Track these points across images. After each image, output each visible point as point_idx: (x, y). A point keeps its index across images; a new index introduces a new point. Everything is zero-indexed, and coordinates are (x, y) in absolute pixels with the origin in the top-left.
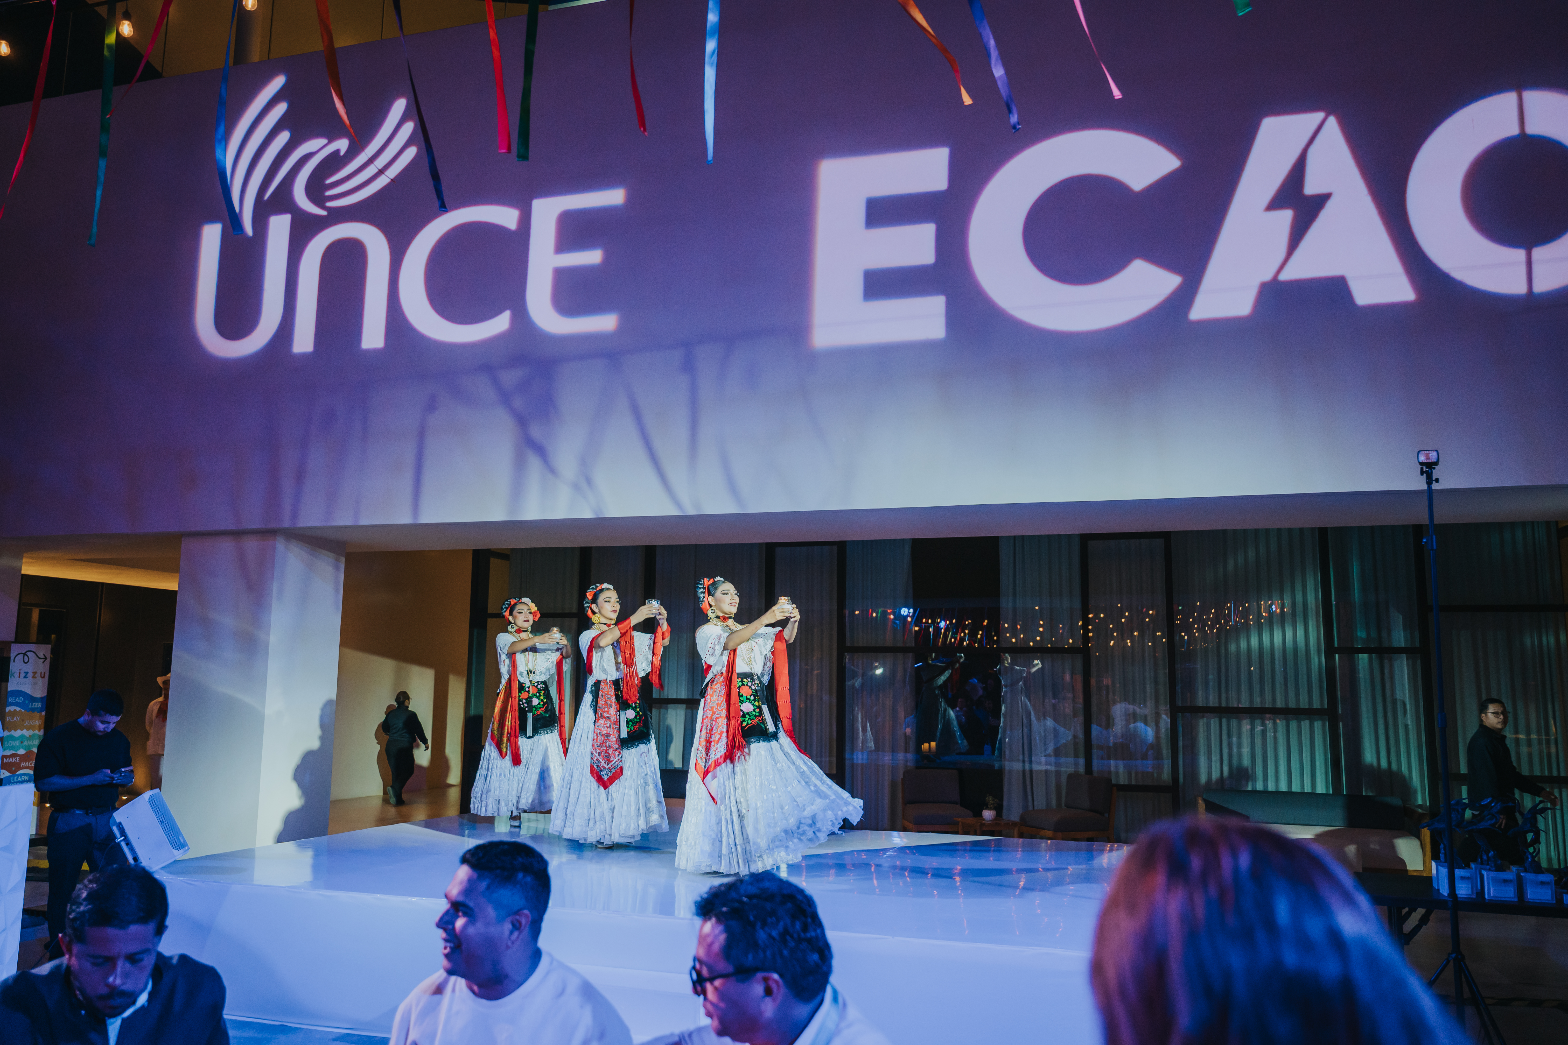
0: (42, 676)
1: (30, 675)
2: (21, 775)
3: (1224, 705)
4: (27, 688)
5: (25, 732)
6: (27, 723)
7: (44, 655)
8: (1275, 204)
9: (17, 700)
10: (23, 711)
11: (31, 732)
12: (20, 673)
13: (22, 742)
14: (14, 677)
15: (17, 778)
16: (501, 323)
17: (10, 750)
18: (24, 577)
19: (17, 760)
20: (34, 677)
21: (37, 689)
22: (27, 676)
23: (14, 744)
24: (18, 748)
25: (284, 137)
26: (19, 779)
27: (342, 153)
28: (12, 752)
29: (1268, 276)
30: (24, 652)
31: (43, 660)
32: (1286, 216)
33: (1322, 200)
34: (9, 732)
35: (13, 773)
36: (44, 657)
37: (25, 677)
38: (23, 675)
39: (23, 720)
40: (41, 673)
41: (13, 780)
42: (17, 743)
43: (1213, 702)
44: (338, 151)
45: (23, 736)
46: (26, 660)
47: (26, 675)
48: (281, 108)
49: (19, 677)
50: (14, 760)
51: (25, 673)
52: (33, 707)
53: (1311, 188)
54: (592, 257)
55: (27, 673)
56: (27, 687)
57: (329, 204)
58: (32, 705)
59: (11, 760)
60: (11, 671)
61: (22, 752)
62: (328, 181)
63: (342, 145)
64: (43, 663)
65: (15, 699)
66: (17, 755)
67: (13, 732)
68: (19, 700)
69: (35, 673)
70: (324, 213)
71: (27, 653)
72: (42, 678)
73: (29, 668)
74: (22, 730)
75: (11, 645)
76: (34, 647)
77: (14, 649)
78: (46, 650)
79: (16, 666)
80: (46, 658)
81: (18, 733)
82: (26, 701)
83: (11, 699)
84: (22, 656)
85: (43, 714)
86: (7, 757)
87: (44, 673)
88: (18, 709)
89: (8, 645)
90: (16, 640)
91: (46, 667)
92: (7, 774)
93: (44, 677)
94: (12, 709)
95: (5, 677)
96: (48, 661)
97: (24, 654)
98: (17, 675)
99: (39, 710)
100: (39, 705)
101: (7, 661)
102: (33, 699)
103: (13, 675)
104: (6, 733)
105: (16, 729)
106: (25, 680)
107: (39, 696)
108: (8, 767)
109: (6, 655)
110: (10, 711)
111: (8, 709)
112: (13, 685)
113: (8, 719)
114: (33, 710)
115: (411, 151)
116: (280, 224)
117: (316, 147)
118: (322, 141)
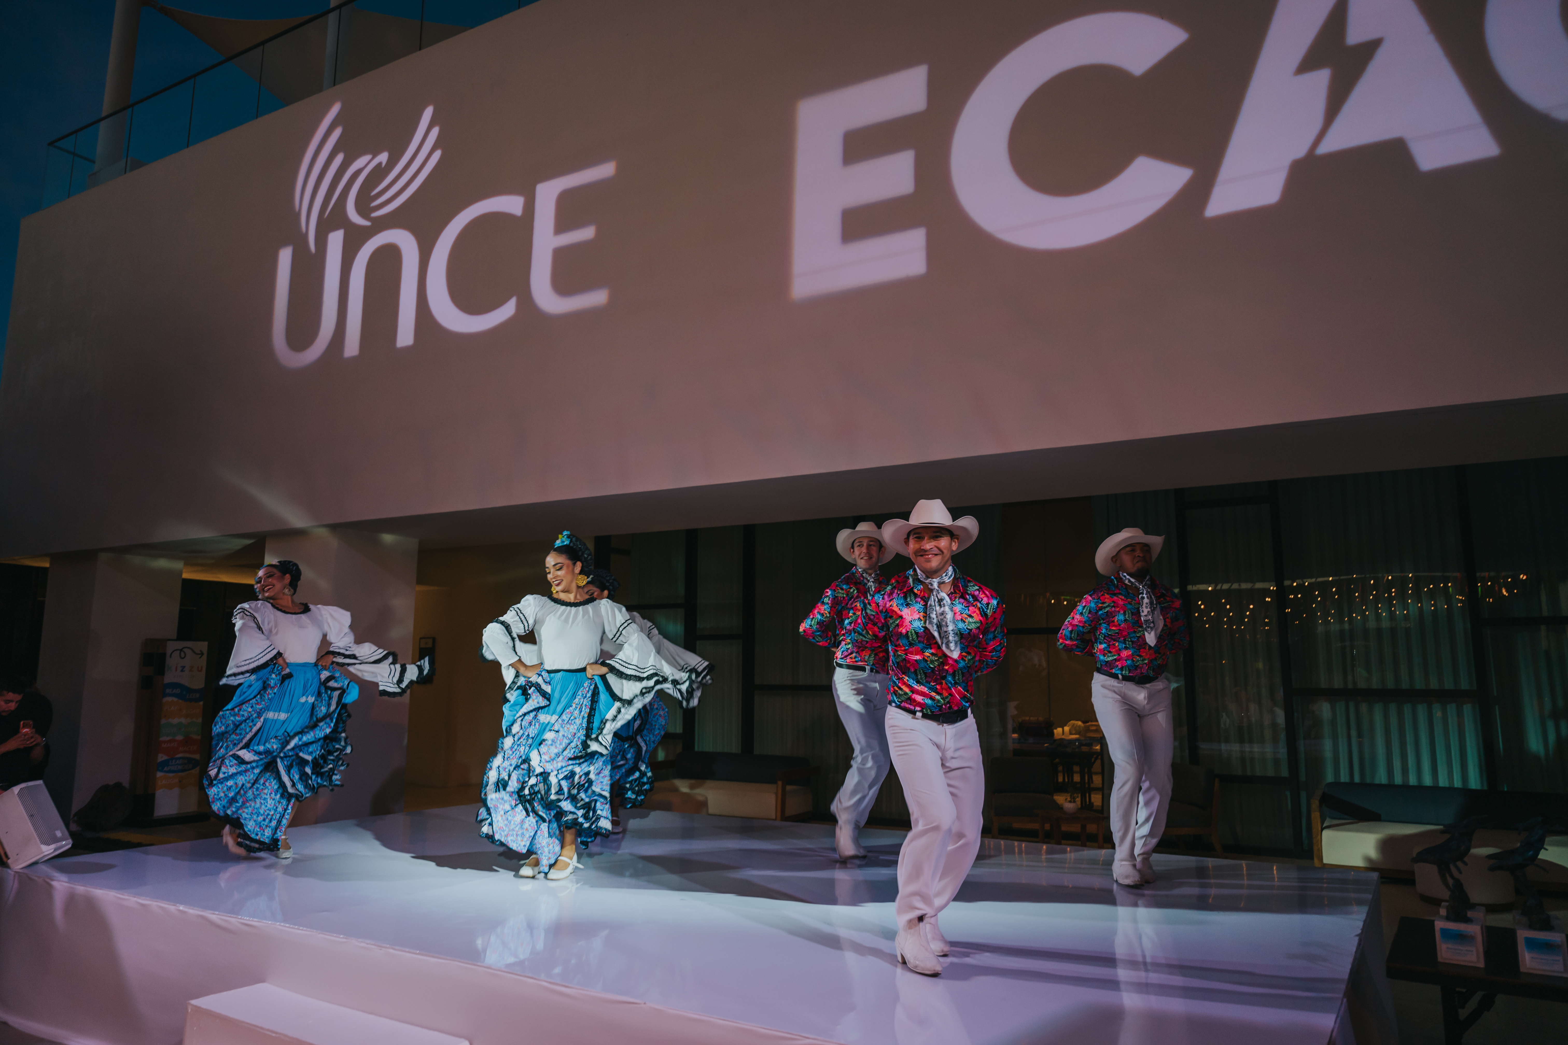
0: (200, 669)
1: (187, 669)
2: (178, 758)
3: (1350, 686)
4: (186, 681)
5: (183, 720)
6: (185, 712)
7: (201, 651)
8: (1307, 65)
9: (174, 691)
10: (181, 701)
11: (189, 720)
12: (177, 667)
13: (180, 729)
14: (171, 671)
16: (508, 310)
17: (168, 736)
18: (186, 582)
19: (175, 745)
20: (191, 671)
21: (196, 681)
22: (184, 670)
23: (172, 731)
24: (175, 735)
25: (339, 159)
26: (177, 762)
27: (383, 165)
28: (169, 738)
29: (1300, 153)
30: (181, 648)
31: (200, 656)
32: (1321, 78)
33: (1370, 48)
34: (167, 719)
35: (171, 757)
36: (200, 653)
37: (182, 671)
38: (179, 669)
39: (181, 710)
40: (198, 667)
42: (174, 730)
43: (1338, 683)
44: (380, 164)
45: (180, 723)
46: (183, 655)
47: (182, 669)
48: (337, 133)
49: (176, 671)
50: (173, 745)
51: (182, 667)
52: (193, 698)
53: (1355, 35)
54: (586, 233)
55: (184, 667)
56: (184, 680)
57: (374, 215)
58: (189, 696)
59: (169, 745)
60: (168, 665)
61: (180, 738)
62: (373, 193)
63: (383, 158)
64: (200, 657)
66: (176, 741)
67: (171, 721)
68: (177, 691)
69: (192, 667)
70: (368, 223)
71: (184, 649)
72: (199, 671)
73: (187, 662)
74: (180, 718)
75: (169, 643)
76: (189, 644)
77: (171, 646)
78: (203, 646)
79: (173, 661)
80: (202, 654)
81: (175, 721)
82: (184, 693)
83: (168, 691)
84: (179, 652)
85: (201, 703)
86: (165, 742)
87: (202, 667)
88: (175, 699)
89: (163, 642)
90: (175, 638)
91: (203, 662)
92: (165, 758)
93: (201, 671)
94: (169, 699)
95: (161, 670)
96: (205, 656)
97: (181, 650)
98: (173, 669)
99: (197, 700)
100: (197, 695)
101: (163, 657)
102: (190, 691)
103: (169, 669)
104: (164, 722)
105: (173, 718)
106: (182, 673)
107: (196, 687)
108: (166, 752)
109: (161, 651)
110: (167, 702)
111: (165, 700)
112: (169, 678)
113: (166, 708)
114: (190, 700)
115: (437, 154)
116: (336, 240)
117: (364, 163)
118: (368, 157)
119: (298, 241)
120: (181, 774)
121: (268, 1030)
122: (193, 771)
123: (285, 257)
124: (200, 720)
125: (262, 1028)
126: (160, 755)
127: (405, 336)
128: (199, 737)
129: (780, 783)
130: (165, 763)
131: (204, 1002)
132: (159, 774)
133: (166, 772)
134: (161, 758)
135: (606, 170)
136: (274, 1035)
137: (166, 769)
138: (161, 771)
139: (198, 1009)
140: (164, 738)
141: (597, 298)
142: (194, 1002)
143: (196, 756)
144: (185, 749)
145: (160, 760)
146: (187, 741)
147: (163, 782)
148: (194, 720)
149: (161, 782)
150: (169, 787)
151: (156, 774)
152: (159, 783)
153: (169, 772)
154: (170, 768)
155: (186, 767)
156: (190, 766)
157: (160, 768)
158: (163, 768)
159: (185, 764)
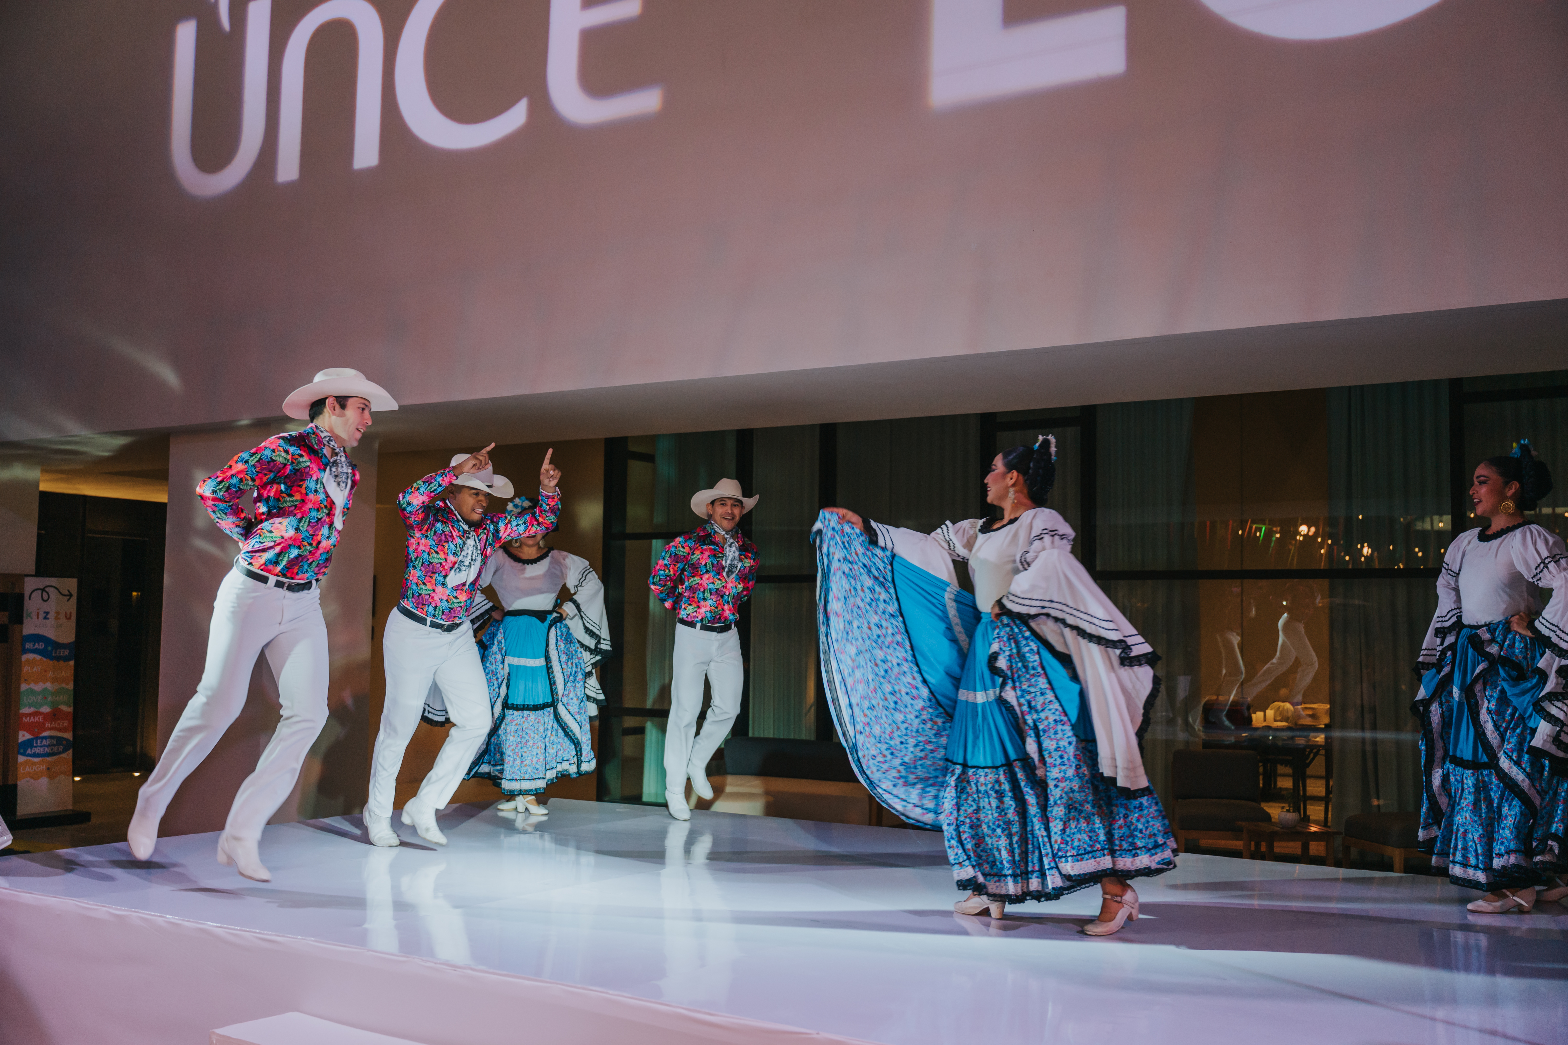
0: (68, 616)
1: (52, 616)
2: (45, 738)
4: (50, 633)
5: (48, 685)
6: (50, 674)
7: (69, 591)
9: (36, 646)
10: (45, 659)
11: (56, 686)
12: (38, 614)
13: (45, 698)
14: (31, 618)
15: (42, 742)
16: (515, 117)
17: (30, 707)
18: (44, 495)
19: (40, 719)
20: (57, 618)
21: (64, 633)
22: (48, 617)
23: (35, 700)
24: (39, 705)
26: (44, 742)
28: (32, 710)
30: (42, 587)
31: (68, 598)
34: (28, 684)
35: (36, 735)
36: (67, 593)
37: (45, 618)
38: (42, 615)
39: (45, 671)
40: (66, 613)
41: (37, 743)
42: (38, 698)
45: (45, 689)
46: (45, 596)
47: (46, 616)
49: (38, 618)
50: (36, 719)
51: (45, 612)
52: (58, 654)
55: (47, 613)
56: (49, 630)
58: (56, 653)
59: (32, 719)
60: (27, 610)
61: (46, 709)
64: (68, 600)
65: (34, 645)
66: (41, 714)
67: (33, 686)
68: (40, 646)
69: (58, 613)
71: (46, 589)
72: (66, 618)
73: (51, 607)
74: (44, 683)
75: (27, 579)
76: (53, 581)
77: (30, 584)
78: (71, 584)
79: (33, 605)
80: (71, 595)
81: (39, 687)
82: (48, 647)
83: (28, 645)
84: (39, 592)
85: (72, 663)
86: (26, 715)
87: (71, 613)
88: (38, 657)
89: (19, 578)
90: (34, 573)
91: (71, 607)
92: (28, 736)
93: (70, 618)
94: (31, 656)
95: (18, 617)
96: (74, 600)
97: (43, 590)
98: (34, 615)
99: (66, 659)
100: (67, 652)
101: (19, 599)
102: (57, 645)
103: (29, 615)
104: (24, 687)
105: (36, 683)
106: (46, 621)
107: (65, 641)
108: (29, 728)
109: (17, 591)
110: (28, 660)
111: (25, 657)
112: (29, 628)
113: (26, 669)
114: (58, 659)
120: (48, 759)
122: (64, 755)
123: (186, 35)
124: (71, 686)
126: (21, 733)
127: (366, 153)
128: (71, 710)
130: (28, 744)
132: (21, 759)
133: (29, 755)
134: (24, 736)
137: (29, 751)
138: (24, 754)
139: (227, 1039)
140: (25, 710)
141: (644, 102)
142: (219, 1031)
143: (69, 736)
144: (54, 725)
145: (21, 739)
146: (55, 714)
147: (28, 769)
148: (64, 685)
149: (24, 769)
150: (35, 776)
151: (17, 758)
152: (21, 771)
153: (35, 755)
154: (35, 750)
155: (55, 749)
156: (61, 748)
157: (22, 751)
158: (26, 750)
159: (53, 745)
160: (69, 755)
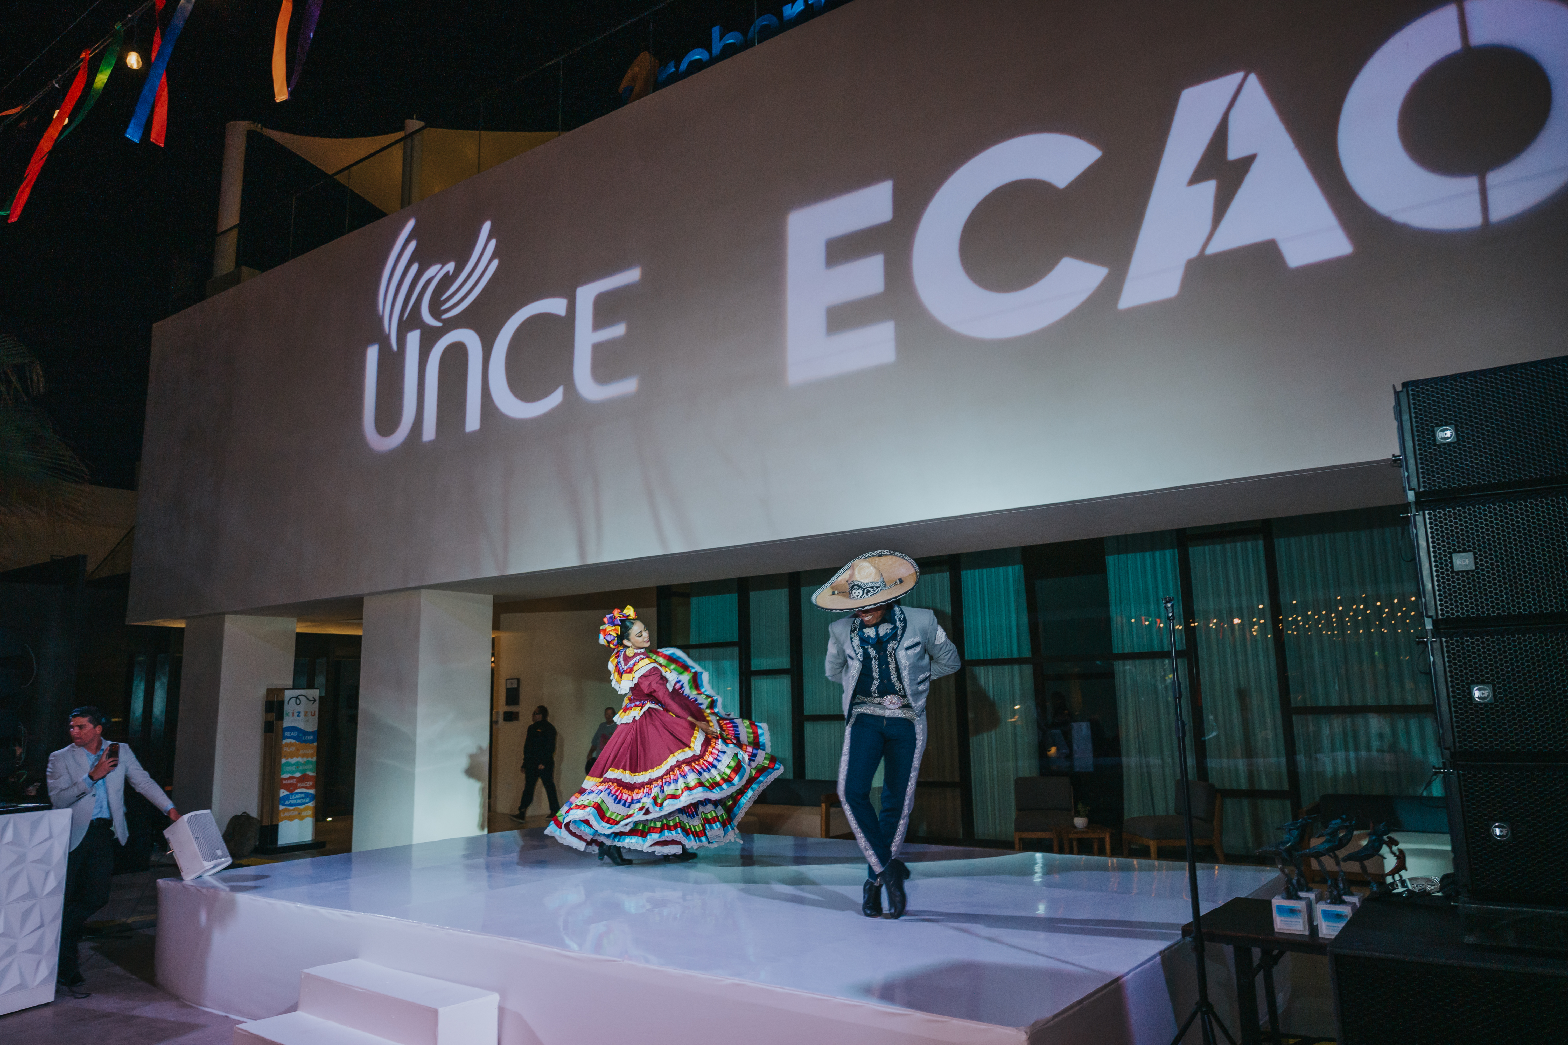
0: (313, 714)
1: (302, 714)
2: (298, 793)
5: (300, 759)
6: (301, 752)
7: (314, 697)
9: (292, 734)
10: (297, 743)
11: (305, 759)
12: (293, 713)
13: (298, 767)
14: (289, 717)
15: (295, 796)
16: (556, 398)
17: (288, 773)
18: (299, 635)
19: (294, 781)
20: (305, 715)
21: (310, 725)
22: (300, 715)
23: (291, 769)
24: (294, 772)
25: (415, 267)
26: (297, 797)
27: (451, 274)
28: (289, 775)
29: (1194, 253)
30: (296, 696)
32: (1209, 187)
34: (287, 759)
35: (292, 792)
36: (312, 699)
37: (298, 716)
38: (296, 714)
39: (298, 750)
40: (311, 712)
41: (292, 797)
42: (293, 768)
44: (448, 272)
45: (298, 762)
46: (298, 702)
48: (413, 245)
49: (293, 716)
50: (292, 781)
51: (297, 712)
54: (618, 330)
55: (299, 713)
56: (300, 724)
57: (444, 316)
58: (305, 738)
59: (289, 782)
60: (286, 712)
61: (298, 775)
62: (443, 298)
63: (450, 267)
64: (313, 703)
65: (290, 734)
66: (295, 778)
67: (290, 760)
68: (294, 734)
69: (306, 712)
70: (439, 324)
71: (299, 697)
72: (313, 716)
73: (302, 708)
74: (297, 757)
75: (286, 691)
76: (303, 692)
77: (288, 694)
78: (315, 693)
79: (289, 708)
80: (315, 700)
81: (294, 760)
82: (300, 735)
83: (287, 734)
84: (295, 699)
85: (315, 744)
86: (285, 779)
87: (315, 712)
88: (293, 741)
89: (281, 691)
90: (292, 687)
91: (315, 708)
92: (286, 793)
94: (288, 741)
95: (280, 717)
96: (317, 703)
97: (297, 698)
98: (291, 714)
99: (312, 742)
100: (311, 737)
101: (281, 704)
102: (306, 733)
103: (287, 714)
104: (284, 761)
105: (292, 757)
106: (298, 718)
107: (310, 730)
108: (286, 787)
109: (280, 699)
110: (286, 743)
111: (284, 742)
112: (287, 722)
113: (285, 749)
114: (306, 742)
115: (495, 263)
116: (414, 338)
117: (435, 272)
118: (438, 266)
119: (383, 340)
120: (299, 807)
121: (357, 988)
122: (309, 805)
123: (372, 353)
124: (314, 759)
125: (353, 987)
126: (282, 791)
127: (473, 422)
128: (314, 775)
129: (823, 805)
130: (286, 798)
131: (314, 971)
132: (281, 807)
133: (287, 805)
134: (283, 793)
135: (632, 275)
136: (361, 991)
137: (287, 803)
138: (283, 805)
139: (308, 976)
140: (284, 776)
141: (628, 386)
142: (306, 971)
143: (312, 791)
144: (303, 785)
145: (282, 795)
146: (304, 778)
147: (286, 814)
148: (310, 759)
149: (283, 814)
150: (291, 818)
151: (278, 808)
152: (282, 815)
153: (291, 805)
154: (290, 801)
155: (304, 801)
156: (308, 800)
157: (282, 802)
158: (285, 802)
159: (303, 798)
160: (311, 804)
